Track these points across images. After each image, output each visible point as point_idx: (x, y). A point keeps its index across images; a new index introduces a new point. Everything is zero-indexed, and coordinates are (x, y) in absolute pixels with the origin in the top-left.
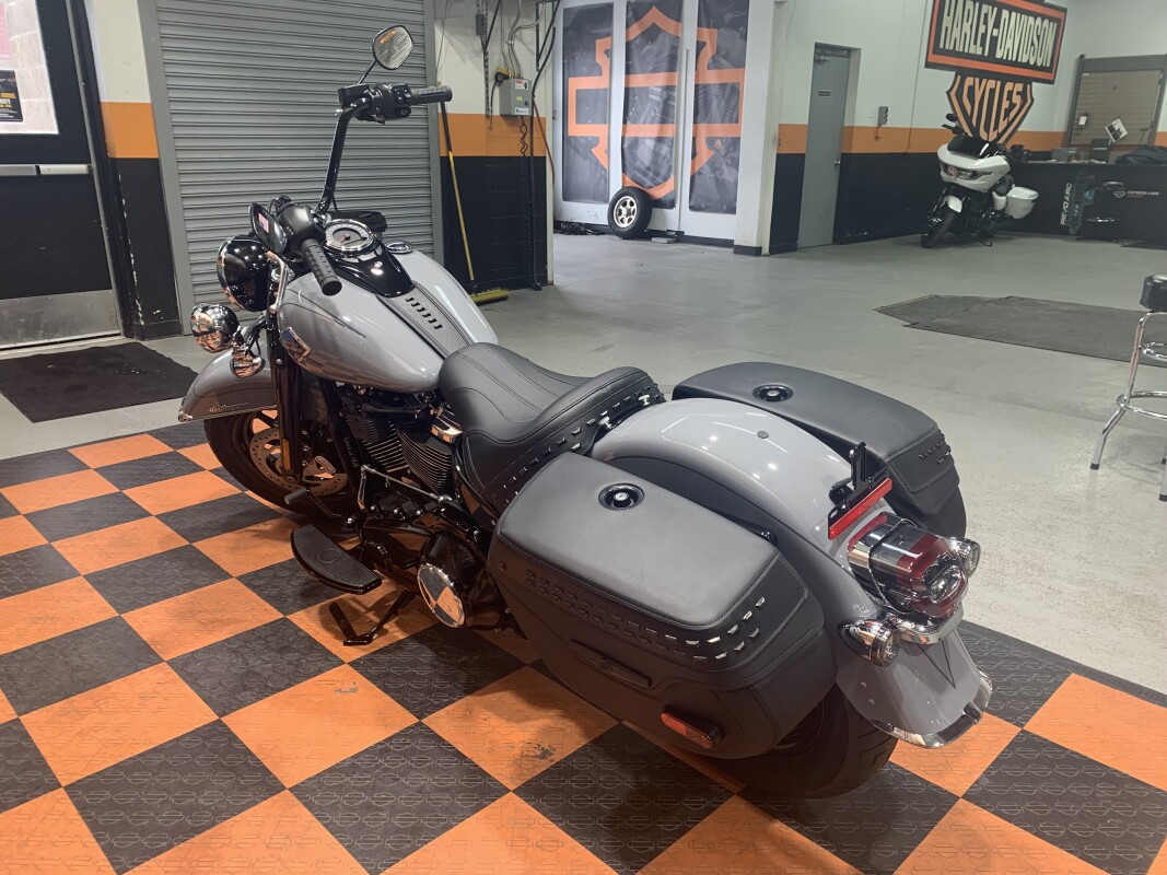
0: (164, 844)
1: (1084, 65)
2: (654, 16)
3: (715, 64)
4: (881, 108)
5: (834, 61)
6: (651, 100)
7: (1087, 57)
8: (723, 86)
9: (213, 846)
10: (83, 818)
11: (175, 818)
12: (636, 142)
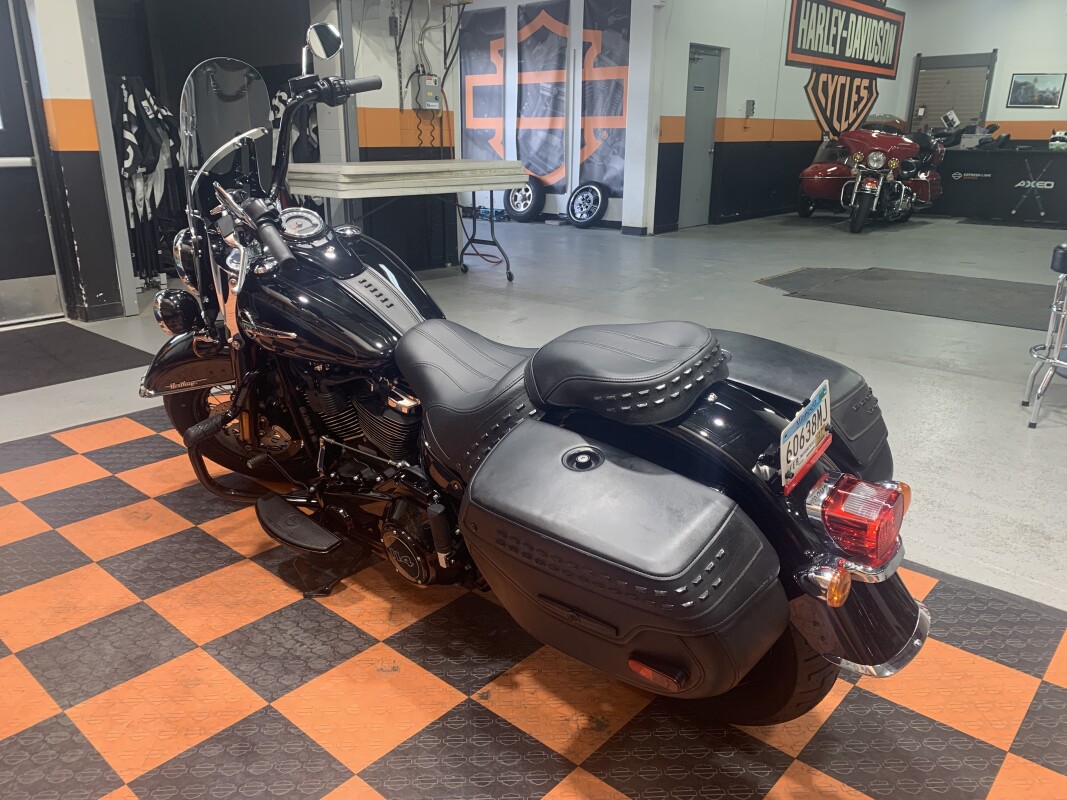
1: (921, 62)
2: (543, 19)
3: (600, 62)
4: (748, 101)
5: (706, 58)
6: (543, 96)
7: (925, 55)
8: (609, 82)
12: (529, 134)
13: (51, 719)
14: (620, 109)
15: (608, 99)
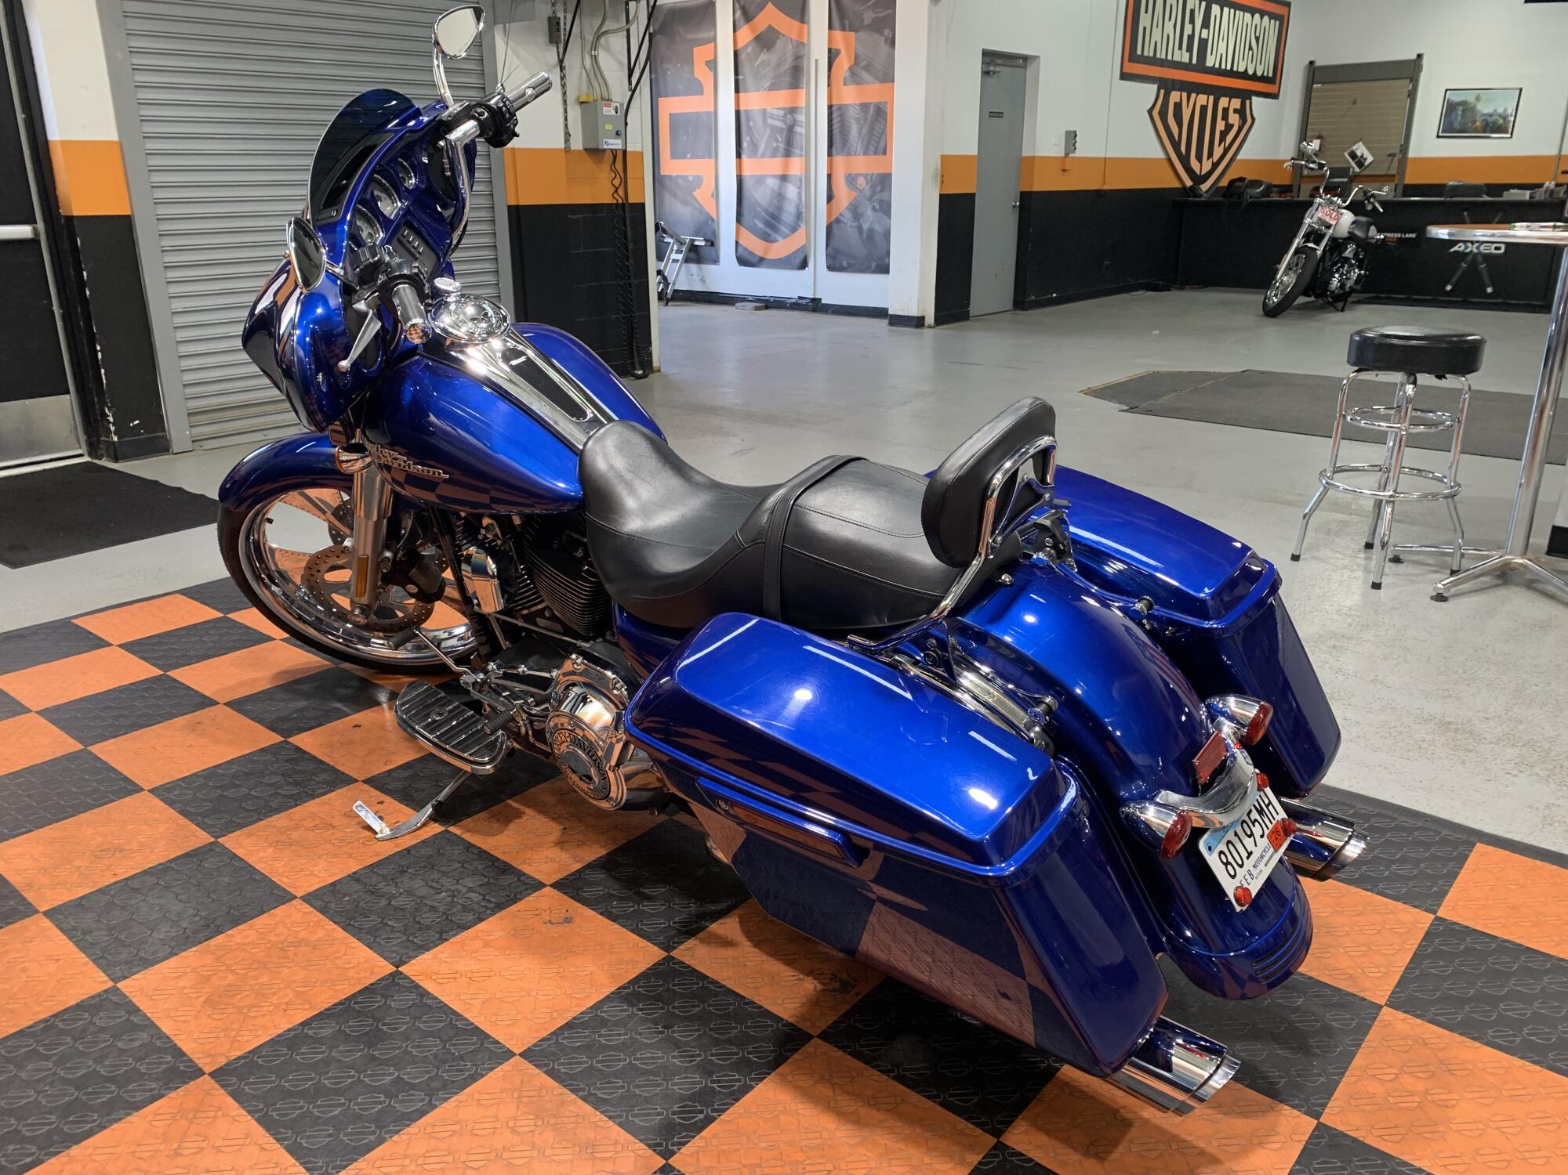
0: (372, 1138)
1: (1314, 75)
2: (770, 16)
3: (854, 78)
4: (1067, 133)
5: (1006, 72)
6: (773, 127)
7: (1320, 63)
8: (865, 106)
9: (440, 1136)
10: (249, 1112)
11: (375, 1103)
12: (755, 182)
13: (99, 995)
14: (882, 145)
15: (865, 130)
